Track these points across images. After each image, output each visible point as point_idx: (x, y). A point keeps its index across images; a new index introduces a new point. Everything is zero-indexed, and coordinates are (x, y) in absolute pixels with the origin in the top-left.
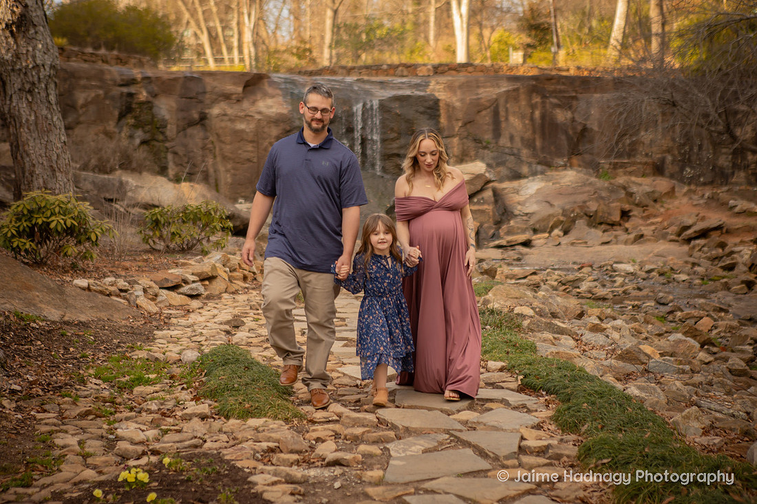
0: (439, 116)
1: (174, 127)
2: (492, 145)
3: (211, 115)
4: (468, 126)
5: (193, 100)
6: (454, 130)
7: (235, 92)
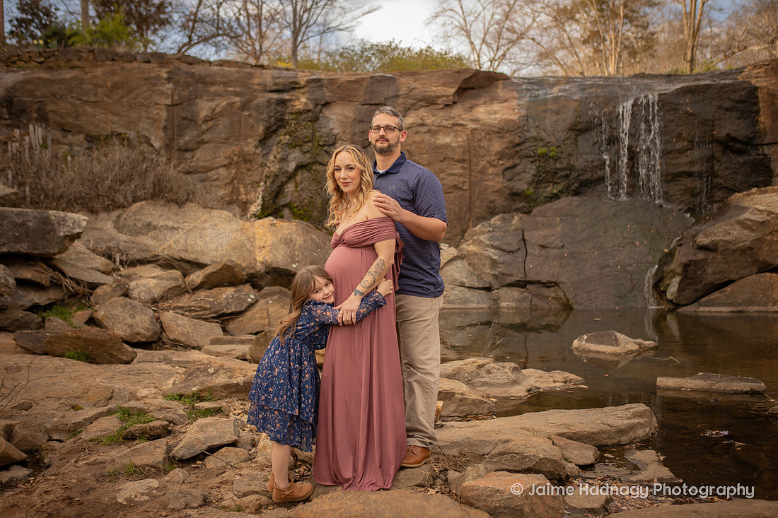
0: (757, 112)
7: (444, 94)
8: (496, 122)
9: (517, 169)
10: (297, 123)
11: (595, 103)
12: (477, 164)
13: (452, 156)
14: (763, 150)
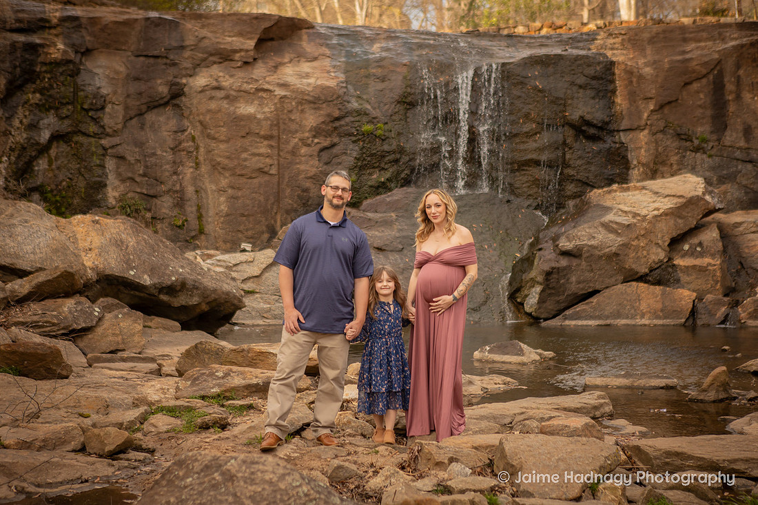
0: (614, 92)
1: (120, 109)
2: (711, 144)
3: (191, 88)
4: (666, 110)
5: (159, 60)
6: (640, 118)
7: (242, 47)
8: (310, 89)
9: (335, 150)
10: (52, 77)
12: (288, 142)
13: (257, 131)
14: (620, 137)
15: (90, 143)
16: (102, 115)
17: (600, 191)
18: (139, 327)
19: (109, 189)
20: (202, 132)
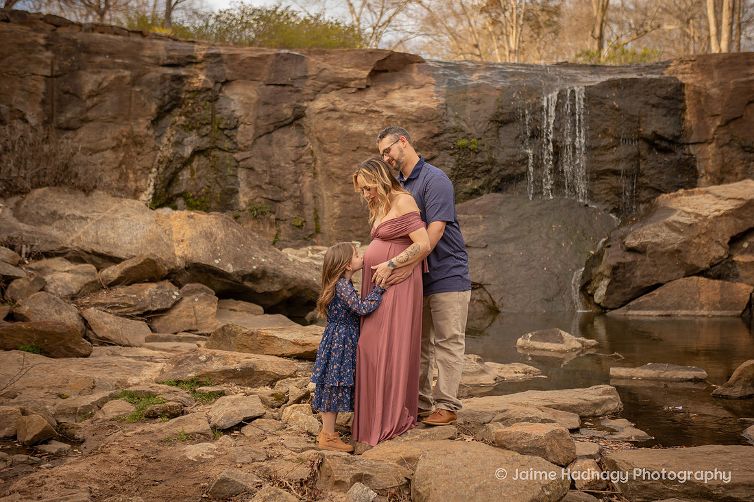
0: (684, 110)
1: (251, 129)
3: (310, 110)
4: (732, 126)
5: (286, 88)
6: (708, 133)
7: (356, 76)
8: (413, 110)
10: (194, 103)
11: (519, 93)
13: (366, 146)
14: (689, 150)
15: (225, 157)
16: (235, 134)
17: (668, 195)
18: (213, 310)
19: (241, 195)
20: (319, 147)
